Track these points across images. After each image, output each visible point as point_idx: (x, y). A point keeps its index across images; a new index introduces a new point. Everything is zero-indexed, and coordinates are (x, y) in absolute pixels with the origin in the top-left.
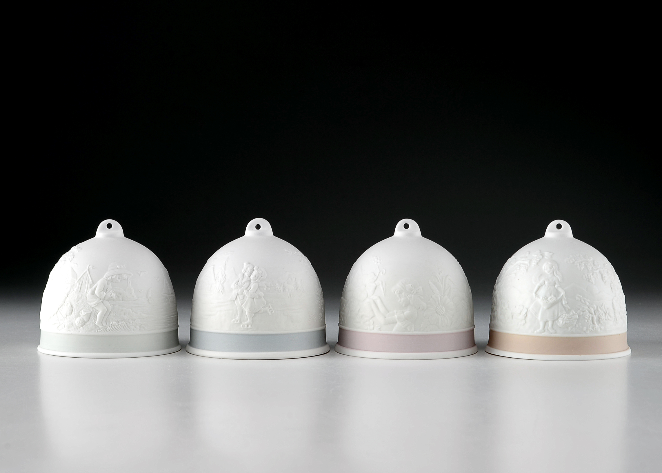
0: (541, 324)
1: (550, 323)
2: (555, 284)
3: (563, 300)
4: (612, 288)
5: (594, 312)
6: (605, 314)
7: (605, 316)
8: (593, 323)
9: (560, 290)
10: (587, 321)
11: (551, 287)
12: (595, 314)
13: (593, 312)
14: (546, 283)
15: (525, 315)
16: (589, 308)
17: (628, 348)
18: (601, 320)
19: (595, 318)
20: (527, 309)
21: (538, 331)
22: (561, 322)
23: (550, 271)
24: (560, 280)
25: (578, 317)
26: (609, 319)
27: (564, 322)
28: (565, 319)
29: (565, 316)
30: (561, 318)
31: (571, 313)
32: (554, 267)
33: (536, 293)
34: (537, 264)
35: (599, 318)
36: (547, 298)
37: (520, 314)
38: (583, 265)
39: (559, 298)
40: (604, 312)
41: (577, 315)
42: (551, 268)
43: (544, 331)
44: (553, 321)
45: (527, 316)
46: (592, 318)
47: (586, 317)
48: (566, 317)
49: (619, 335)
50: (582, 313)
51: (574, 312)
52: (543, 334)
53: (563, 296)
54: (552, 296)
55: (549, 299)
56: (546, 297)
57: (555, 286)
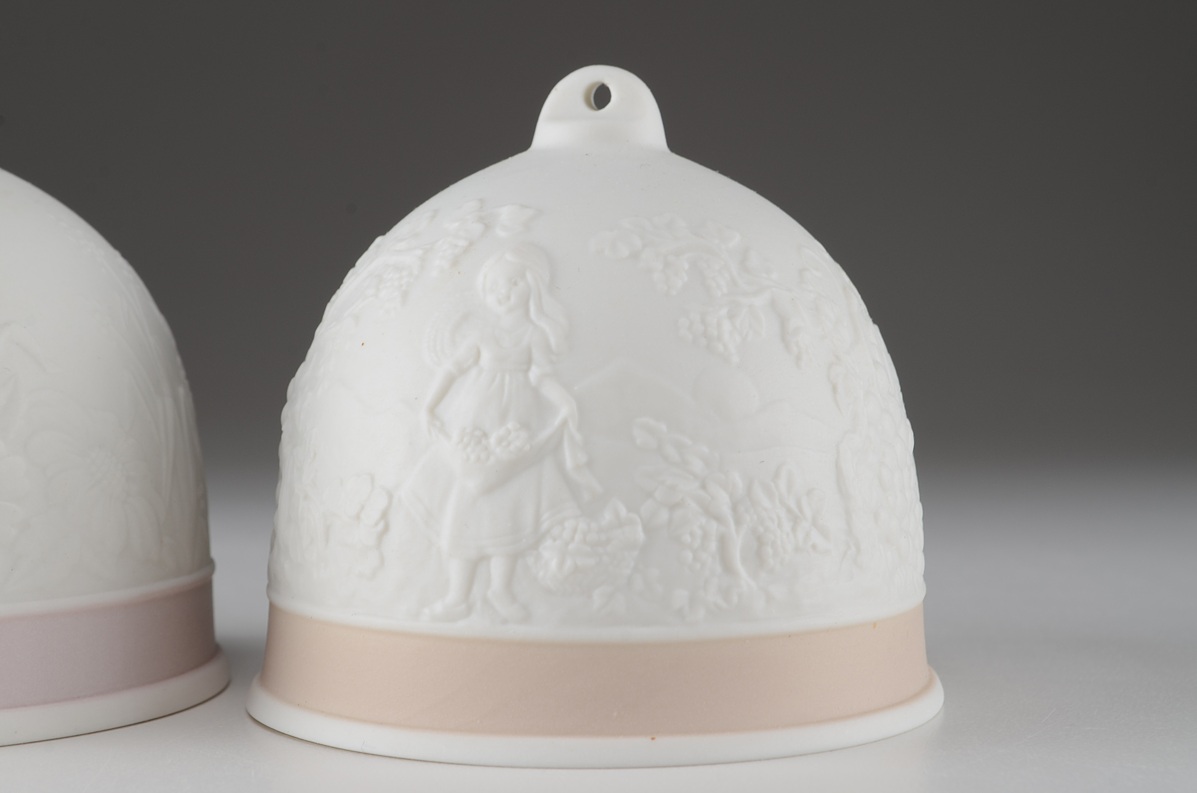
0: (455, 573)
1: (497, 568)
2: (529, 362)
3: (566, 445)
4: (834, 389)
5: (734, 508)
6: (795, 520)
7: (794, 530)
8: (727, 567)
9: (552, 392)
10: (689, 555)
11: (507, 378)
12: (738, 522)
13: (725, 509)
14: (486, 357)
15: (381, 526)
16: (704, 487)
17: (926, 689)
18: (769, 550)
19: (738, 543)
20: (390, 497)
21: (438, 607)
22: (554, 564)
23: (509, 298)
24: (553, 341)
25: (641, 536)
26: (814, 547)
27: (569, 563)
28: (571, 547)
29: (575, 530)
30: (555, 540)
31: (608, 517)
32: (529, 276)
33: (433, 410)
34: (455, 262)
35: (760, 541)
36: (485, 435)
37: (358, 517)
38: (686, 266)
39: (544, 434)
40: (789, 511)
41: (640, 528)
42: (515, 284)
43: (469, 610)
44: (514, 559)
45: (386, 529)
46: (723, 542)
47: (687, 538)
48: (578, 537)
49: (875, 625)
50: (664, 516)
51: (623, 511)
52: (463, 627)
53: (565, 423)
54: (510, 425)
55: (493, 440)
56: (477, 433)
57: (528, 370)
